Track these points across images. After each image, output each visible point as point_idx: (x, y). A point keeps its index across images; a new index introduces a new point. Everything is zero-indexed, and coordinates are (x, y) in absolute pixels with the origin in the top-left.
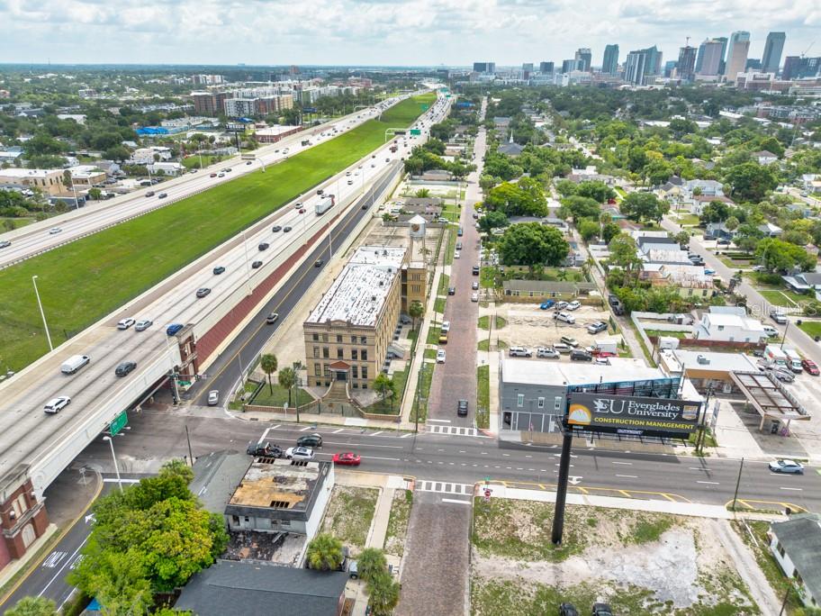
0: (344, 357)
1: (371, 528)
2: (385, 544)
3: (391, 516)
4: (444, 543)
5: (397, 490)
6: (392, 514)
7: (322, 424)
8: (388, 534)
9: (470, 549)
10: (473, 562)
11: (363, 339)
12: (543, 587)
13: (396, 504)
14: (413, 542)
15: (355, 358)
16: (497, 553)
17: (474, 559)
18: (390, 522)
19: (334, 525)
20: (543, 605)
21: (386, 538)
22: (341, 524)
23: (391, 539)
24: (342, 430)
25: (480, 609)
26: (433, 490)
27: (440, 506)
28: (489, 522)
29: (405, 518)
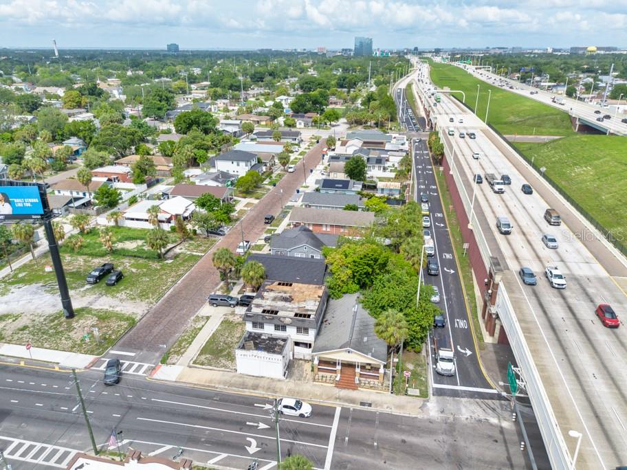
2: (206, 323)
3: (192, 341)
4: (158, 322)
5: (174, 364)
8: (200, 329)
9: (141, 319)
10: (146, 312)
13: (183, 350)
14: (183, 324)
18: (194, 337)
21: (203, 326)
22: (238, 335)
23: (199, 326)
26: (137, 364)
27: (142, 350)
28: (110, 332)
29: (180, 341)
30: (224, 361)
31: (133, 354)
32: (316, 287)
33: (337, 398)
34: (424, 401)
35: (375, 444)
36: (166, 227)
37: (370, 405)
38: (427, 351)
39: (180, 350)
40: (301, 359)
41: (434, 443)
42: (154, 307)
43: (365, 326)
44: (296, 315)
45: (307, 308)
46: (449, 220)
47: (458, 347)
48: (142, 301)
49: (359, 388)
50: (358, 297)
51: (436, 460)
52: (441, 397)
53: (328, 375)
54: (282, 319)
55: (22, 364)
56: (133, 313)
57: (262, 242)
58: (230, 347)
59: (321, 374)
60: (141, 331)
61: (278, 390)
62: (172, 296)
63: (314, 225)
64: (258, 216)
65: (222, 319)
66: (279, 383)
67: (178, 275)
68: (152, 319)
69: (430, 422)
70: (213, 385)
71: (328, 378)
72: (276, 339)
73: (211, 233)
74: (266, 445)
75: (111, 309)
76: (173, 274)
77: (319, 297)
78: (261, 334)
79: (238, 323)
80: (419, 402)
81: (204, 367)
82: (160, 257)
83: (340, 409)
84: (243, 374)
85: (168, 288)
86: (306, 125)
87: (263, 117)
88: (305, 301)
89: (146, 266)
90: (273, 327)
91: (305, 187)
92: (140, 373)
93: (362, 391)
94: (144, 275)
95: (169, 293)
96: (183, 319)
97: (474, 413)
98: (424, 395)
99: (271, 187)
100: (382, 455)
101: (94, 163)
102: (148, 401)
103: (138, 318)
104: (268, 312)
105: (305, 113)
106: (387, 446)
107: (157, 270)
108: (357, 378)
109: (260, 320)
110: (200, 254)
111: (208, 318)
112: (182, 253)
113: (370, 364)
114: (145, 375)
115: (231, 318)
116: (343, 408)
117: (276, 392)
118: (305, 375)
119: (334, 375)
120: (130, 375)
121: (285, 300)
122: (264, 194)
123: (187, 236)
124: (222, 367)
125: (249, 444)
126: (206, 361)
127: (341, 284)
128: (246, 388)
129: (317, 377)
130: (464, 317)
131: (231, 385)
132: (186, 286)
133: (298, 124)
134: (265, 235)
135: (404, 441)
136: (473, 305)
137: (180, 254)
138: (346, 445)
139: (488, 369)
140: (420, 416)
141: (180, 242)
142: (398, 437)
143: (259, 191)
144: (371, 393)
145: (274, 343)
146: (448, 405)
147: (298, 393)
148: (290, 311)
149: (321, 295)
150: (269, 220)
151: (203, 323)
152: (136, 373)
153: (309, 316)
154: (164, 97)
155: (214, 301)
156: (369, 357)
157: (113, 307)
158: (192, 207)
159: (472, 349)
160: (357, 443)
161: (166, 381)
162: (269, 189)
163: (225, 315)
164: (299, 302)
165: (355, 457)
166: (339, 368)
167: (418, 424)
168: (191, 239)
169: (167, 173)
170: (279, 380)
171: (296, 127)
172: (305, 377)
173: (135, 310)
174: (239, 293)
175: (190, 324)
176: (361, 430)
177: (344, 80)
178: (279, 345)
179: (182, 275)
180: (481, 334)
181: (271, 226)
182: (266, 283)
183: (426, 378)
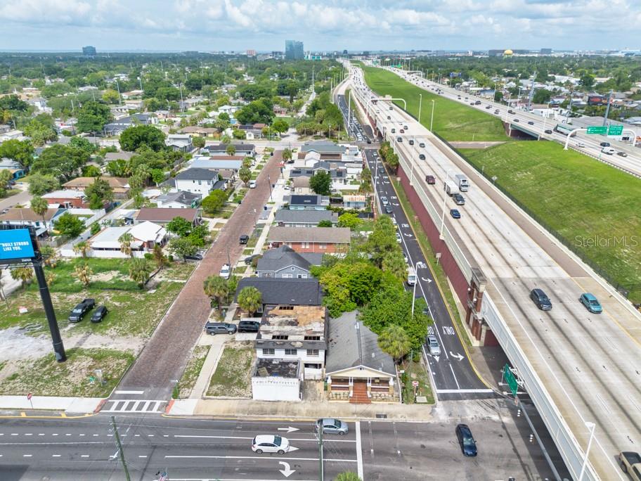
1: (218, 361)
2: (208, 352)
3: (199, 372)
4: (158, 357)
5: (187, 398)
8: (204, 359)
9: (139, 355)
10: (142, 347)
13: (192, 383)
14: (185, 356)
17: (139, 349)
18: (200, 369)
19: (250, 361)
21: (206, 356)
22: (244, 362)
23: (202, 356)
26: (148, 402)
27: (149, 386)
28: (110, 372)
29: (186, 374)
30: (236, 390)
31: (141, 392)
32: (317, 309)
33: (354, 414)
34: (433, 407)
35: (399, 452)
36: (140, 255)
37: (385, 416)
38: (425, 360)
39: (189, 383)
40: (312, 380)
41: (449, 444)
42: (149, 341)
43: (369, 342)
44: (306, 338)
45: (315, 330)
46: (415, 230)
47: (451, 352)
48: (134, 336)
49: (372, 402)
50: (357, 315)
51: (455, 460)
52: (447, 402)
53: (341, 392)
54: (292, 343)
55: (23, 415)
56: (129, 349)
57: (243, 264)
58: (239, 375)
59: (334, 392)
60: (142, 367)
61: (297, 412)
62: (164, 328)
63: (293, 243)
64: (230, 236)
65: (223, 348)
66: (295, 405)
67: (166, 305)
68: (150, 354)
69: (442, 426)
70: (233, 414)
71: (342, 395)
72: (288, 363)
73: (188, 258)
74: (299, 466)
75: (104, 347)
76: (160, 304)
77: (322, 318)
78: (272, 360)
79: (241, 350)
80: (428, 408)
81: (218, 397)
82: (142, 288)
83: (359, 423)
84: (259, 401)
85: (159, 320)
86: (256, 136)
87: (210, 130)
88: (310, 323)
89: (129, 299)
90: (284, 352)
91: (271, 203)
92: (155, 410)
93: (376, 404)
94: (130, 308)
95: (161, 324)
96: (182, 351)
97: (477, 412)
98: (431, 401)
99: (236, 205)
100: (406, 461)
101: (41, 189)
102: (171, 438)
103: (135, 355)
104: (278, 337)
105: (253, 124)
106: (409, 453)
107: (141, 301)
108: (368, 392)
109: (271, 346)
110: (182, 281)
111: (209, 347)
112: (163, 281)
113: (378, 378)
114: (159, 412)
115: (232, 346)
116: (362, 423)
117: (295, 414)
118: (318, 395)
119: (346, 392)
120: (145, 413)
121: (291, 324)
122: (231, 213)
123: (165, 263)
124: (236, 395)
125: (283, 468)
126: (219, 392)
127: (339, 304)
128: (266, 414)
129: (331, 396)
130: (450, 324)
131: (250, 413)
132: (176, 316)
133: (247, 135)
134: (244, 257)
135: (423, 446)
136: (455, 311)
137: (161, 283)
138: (373, 456)
139: (481, 371)
140: (432, 422)
141: (157, 270)
142: (417, 443)
143: (226, 210)
144: (383, 405)
145: (287, 366)
146: (454, 408)
147: (316, 413)
148: (299, 335)
149: (324, 316)
150: (244, 241)
151: (205, 353)
152: (149, 412)
153: (318, 338)
154: (99, 110)
155: (212, 330)
156: (381, 371)
157: (105, 345)
158: (164, 232)
159: (463, 353)
160: (382, 453)
161: (184, 416)
162: (235, 207)
163: (226, 343)
164: (304, 325)
165: (383, 466)
166: (351, 384)
167: (433, 429)
168: (169, 266)
169: (124, 195)
170: (296, 403)
171: (245, 138)
172: (320, 397)
173: (130, 346)
174: (233, 319)
175: (192, 356)
176: (383, 441)
177: (284, 87)
178: (292, 369)
179: (169, 305)
180: (468, 339)
181: (247, 246)
182: (268, 308)
183: (430, 385)
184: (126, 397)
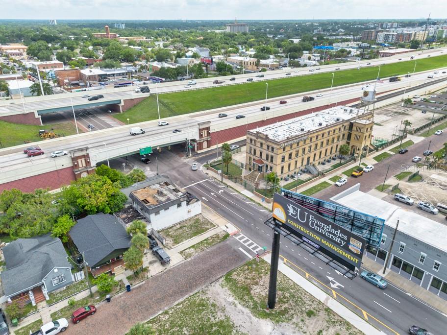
0: (263, 158)
1: (190, 239)
2: (186, 249)
3: (204, 240)
4: (212, 266)
5: (224, 231)
6: (207, 240)
7: (231, 187)
8: (193, 246)
9: (221, 278)
10: (213, 284)
11: (273, 149)
12: (228, 321)
13: (214, 236)
14: (199, 257)
15: (267, 159)
16: (230, 289)
17: (216, 283)
18: (202, 242)
19: (177, 229)
20: (214, 329)
21: (190, 248)
22: (180, 230)
23: (192, 249)
24: (237, 194)
25: (183, 305)
26: (241, 241)
27: (234, 250)
28: (247, 272)
29: (210, 245)
31: (240, 249)
42: (204, 286)
56: (223, 287)
65: (176, 245)
92: (242, 235)
111: (181, 253)
115: (171, 243)
120: (247, 236)
121: (160, 193)
152: (244, 236)
175: (195, 254)
184: (249, 251)
